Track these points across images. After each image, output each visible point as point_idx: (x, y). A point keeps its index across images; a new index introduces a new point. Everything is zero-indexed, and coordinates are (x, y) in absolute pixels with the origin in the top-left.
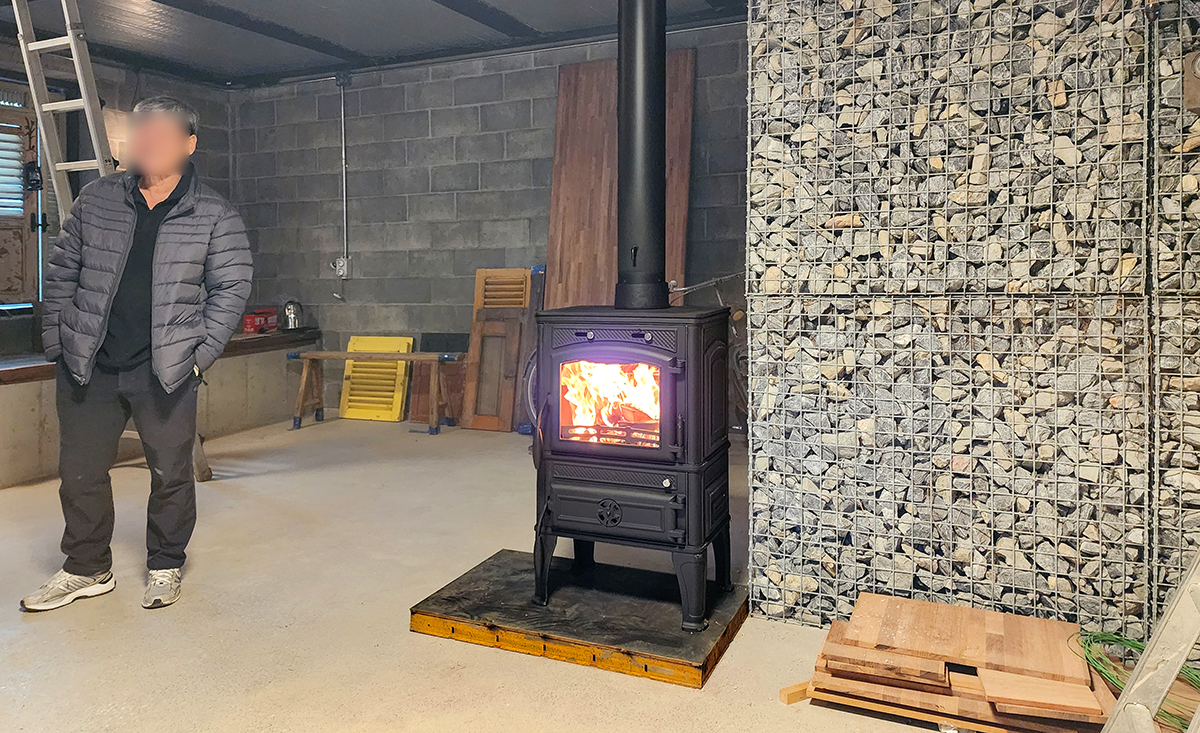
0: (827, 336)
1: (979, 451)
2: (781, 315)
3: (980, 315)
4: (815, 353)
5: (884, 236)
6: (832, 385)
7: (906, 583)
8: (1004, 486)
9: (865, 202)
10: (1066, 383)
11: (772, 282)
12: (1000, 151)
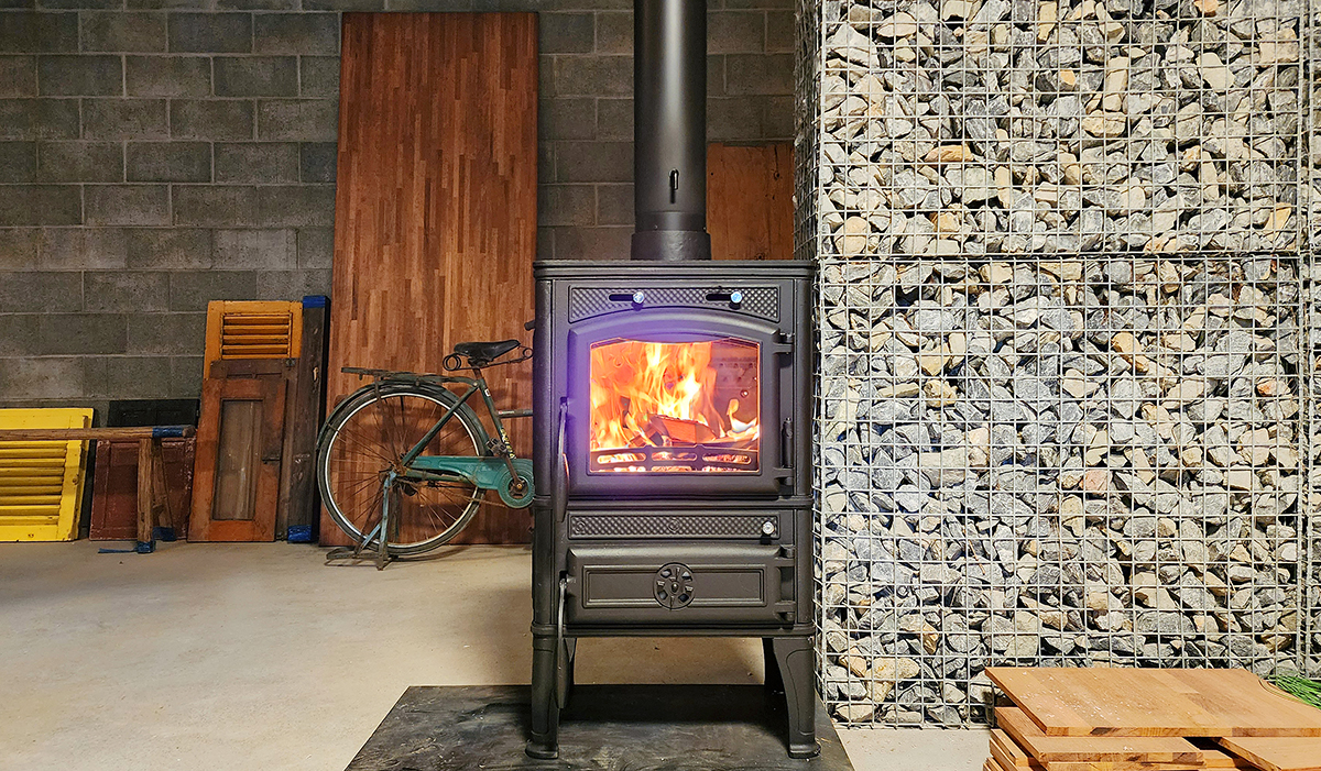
0: (929, 316)
1: (1116, 462)
2: (866, 286)
3: (1123, 281)
4: (912, 340)
5: (1004, 176)
6: (935, 382)
7: (1030, 648)
8: (1144, 505)
9: (979, 127)
10: (1214, 368)
11: (854, 237)
12: (1140, 67)
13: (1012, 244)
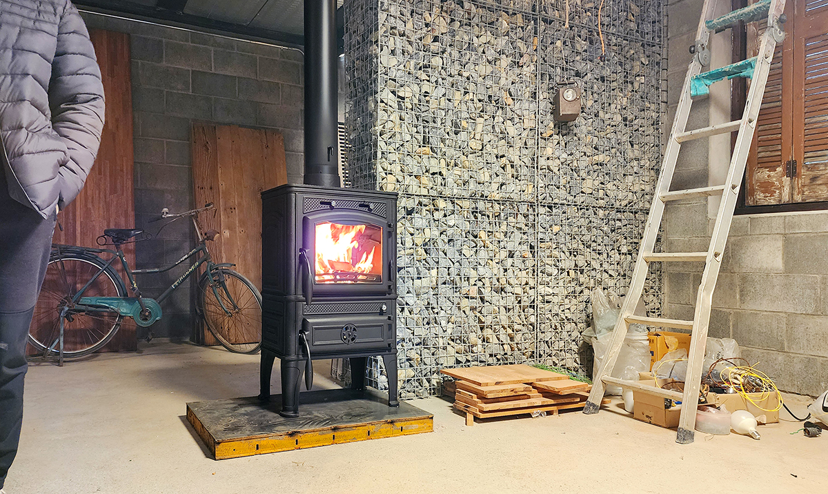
0: (417, 220)
1: (479, 284)
3: (482, 210)
4: (412, 230)
5: (443, 163)
6: (419, 249)
7: (452, 362)
8: (488, 301)
9: (435, 141)
11: (391, 184)
12: (487, 123)
13: (447, 192)
